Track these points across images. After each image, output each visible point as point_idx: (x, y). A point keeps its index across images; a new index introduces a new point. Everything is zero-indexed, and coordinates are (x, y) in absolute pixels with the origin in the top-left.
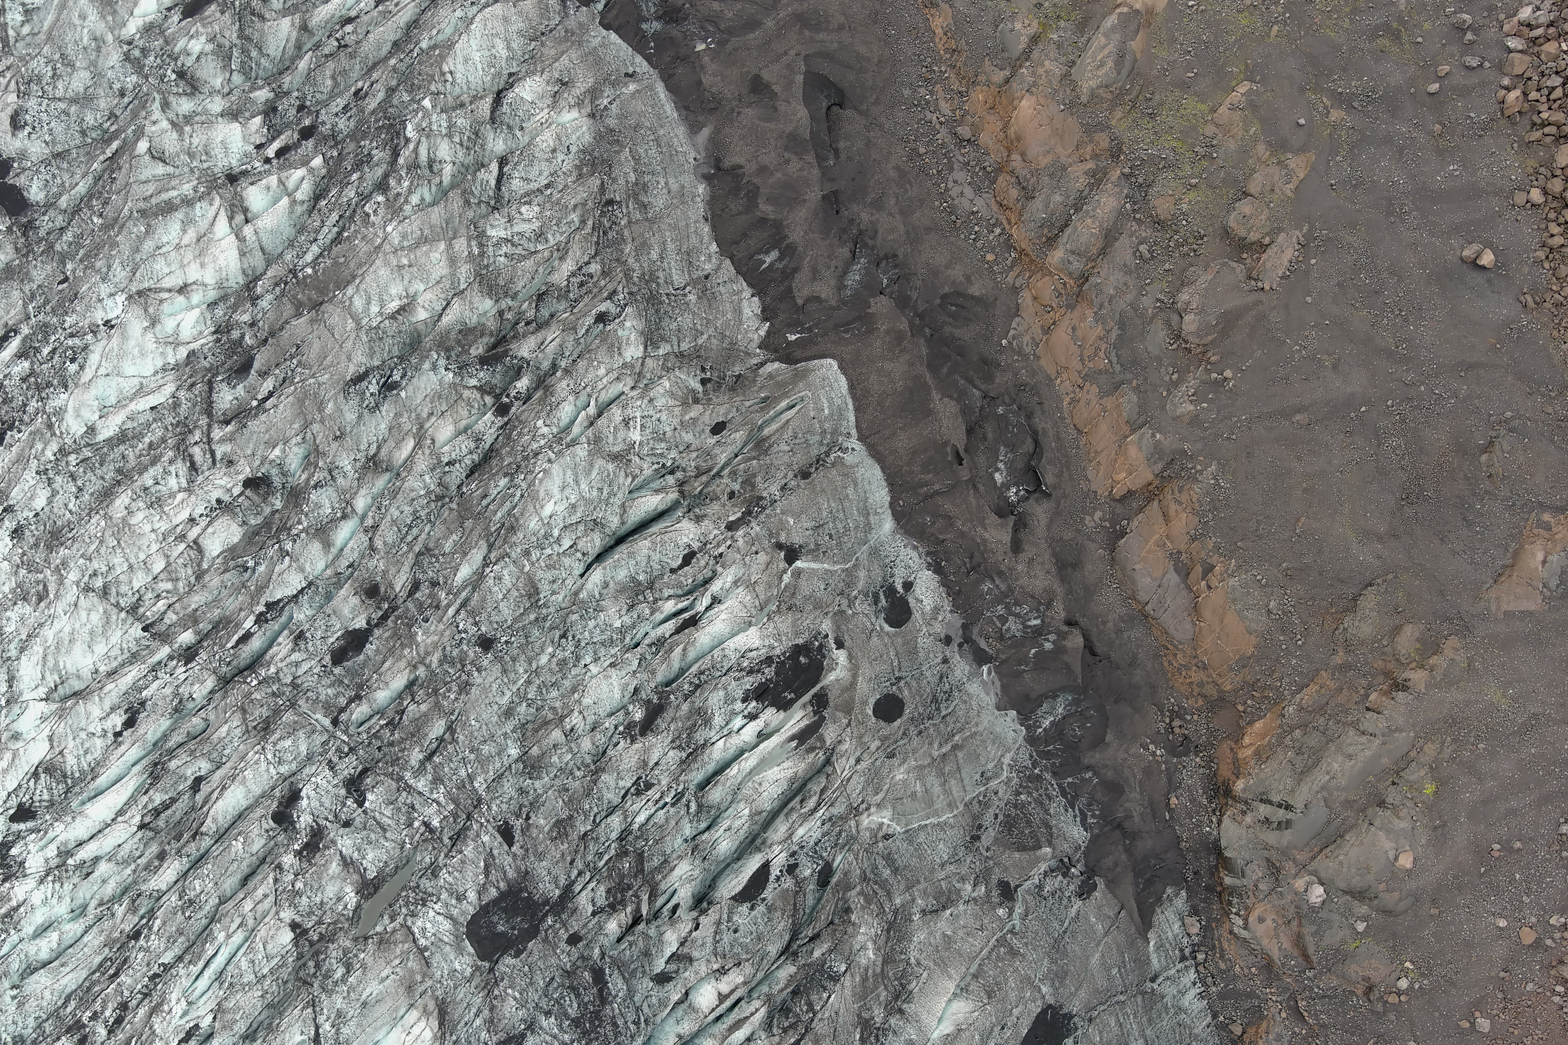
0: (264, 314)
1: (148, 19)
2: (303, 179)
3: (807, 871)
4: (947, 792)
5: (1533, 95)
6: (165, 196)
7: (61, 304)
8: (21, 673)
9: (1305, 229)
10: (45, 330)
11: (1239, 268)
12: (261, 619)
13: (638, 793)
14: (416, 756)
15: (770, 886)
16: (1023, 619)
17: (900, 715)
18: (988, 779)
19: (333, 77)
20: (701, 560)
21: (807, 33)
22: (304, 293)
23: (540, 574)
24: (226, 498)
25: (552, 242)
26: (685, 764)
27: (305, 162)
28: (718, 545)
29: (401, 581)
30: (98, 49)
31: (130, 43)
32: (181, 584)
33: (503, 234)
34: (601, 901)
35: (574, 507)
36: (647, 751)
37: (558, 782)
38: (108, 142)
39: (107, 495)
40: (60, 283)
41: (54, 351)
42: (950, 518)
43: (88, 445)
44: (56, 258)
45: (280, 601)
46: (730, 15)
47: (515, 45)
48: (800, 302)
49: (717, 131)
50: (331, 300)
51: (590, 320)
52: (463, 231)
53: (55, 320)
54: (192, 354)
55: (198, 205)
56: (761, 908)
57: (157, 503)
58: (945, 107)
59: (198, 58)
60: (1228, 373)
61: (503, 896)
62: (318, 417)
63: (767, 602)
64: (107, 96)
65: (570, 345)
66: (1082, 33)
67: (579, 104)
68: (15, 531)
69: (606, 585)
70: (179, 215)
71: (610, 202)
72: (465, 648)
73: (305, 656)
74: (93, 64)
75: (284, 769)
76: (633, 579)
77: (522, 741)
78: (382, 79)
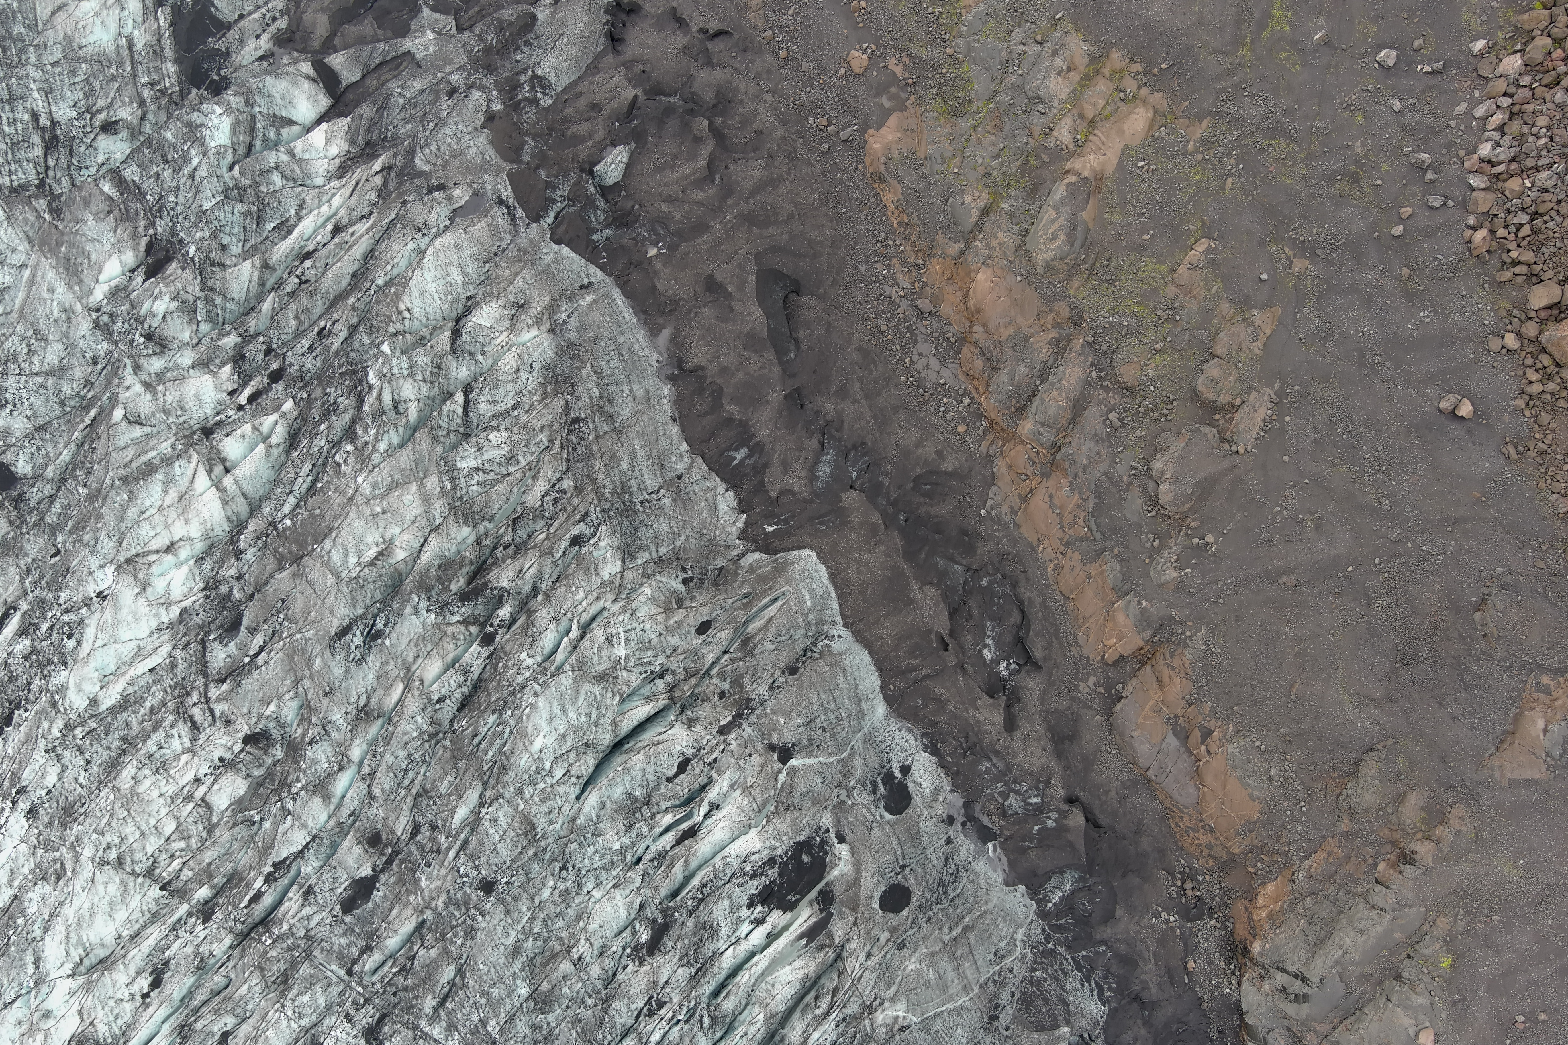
0: (250, 566)
1: (113, 284)
2: (276, 423)
4: (961, 976)
5: (1501, 232)
6: (144, 458)
7: (54, 580)
8: (46, 954)
9: (1277, 386)
10: (42, 605)
11: (1211, 433)
12: (269, 879)
13: (651, 1014)
14: (429, 1003)
16: (1023, 796)
17: (908, 904)
18: (1002, 958)
19: (297, 317)
20: (696, 768)
21: (756, 231)
22: (284, 547)
23: (535, 809)
24: (228, 756)
25: (523, 463)
26: (695, 979)
27: (276, 409)
28: (712, 751)
29: (401, 826)
30: (69, 320)
31: (98, 310)
32: (193, 842)
33: (473, 464)
35: (563, 737)
36: (655, 972)
37: (570, 1013)
38: (86, 409)
39: (113, 766)
40: (54, 556)
41: (52, 627)
42: (941, 701)
43: (92, 716)
44: (47, 530)
45: (286, 859)
46: (678, 217)
47: (469, 270)
48: (773, 495)
49: (677, 332)
50: (310, 554)
51: (565, 543)
52: (433, 468)
53: (50, 595)
54: (184, 611)
55: (177, 464)
57: (162, 767)
58: (904, 281)
59: (164, 317)
60: (1210, 538)
62: (307, 673)
63: (765, 803)
64: (81, 365)
65: (548, 568)
66: (1034, 199)
67: (538, 322)
68: (30, 811)
69: (603, 805)
70: (160, 476)
71: (576, 420)
72: (468, 891)
73: (315, 909)
74: (65, 335)
75: (305, 1022)
76: (630, 796)
77: (531, 978)
78: (343, 317)
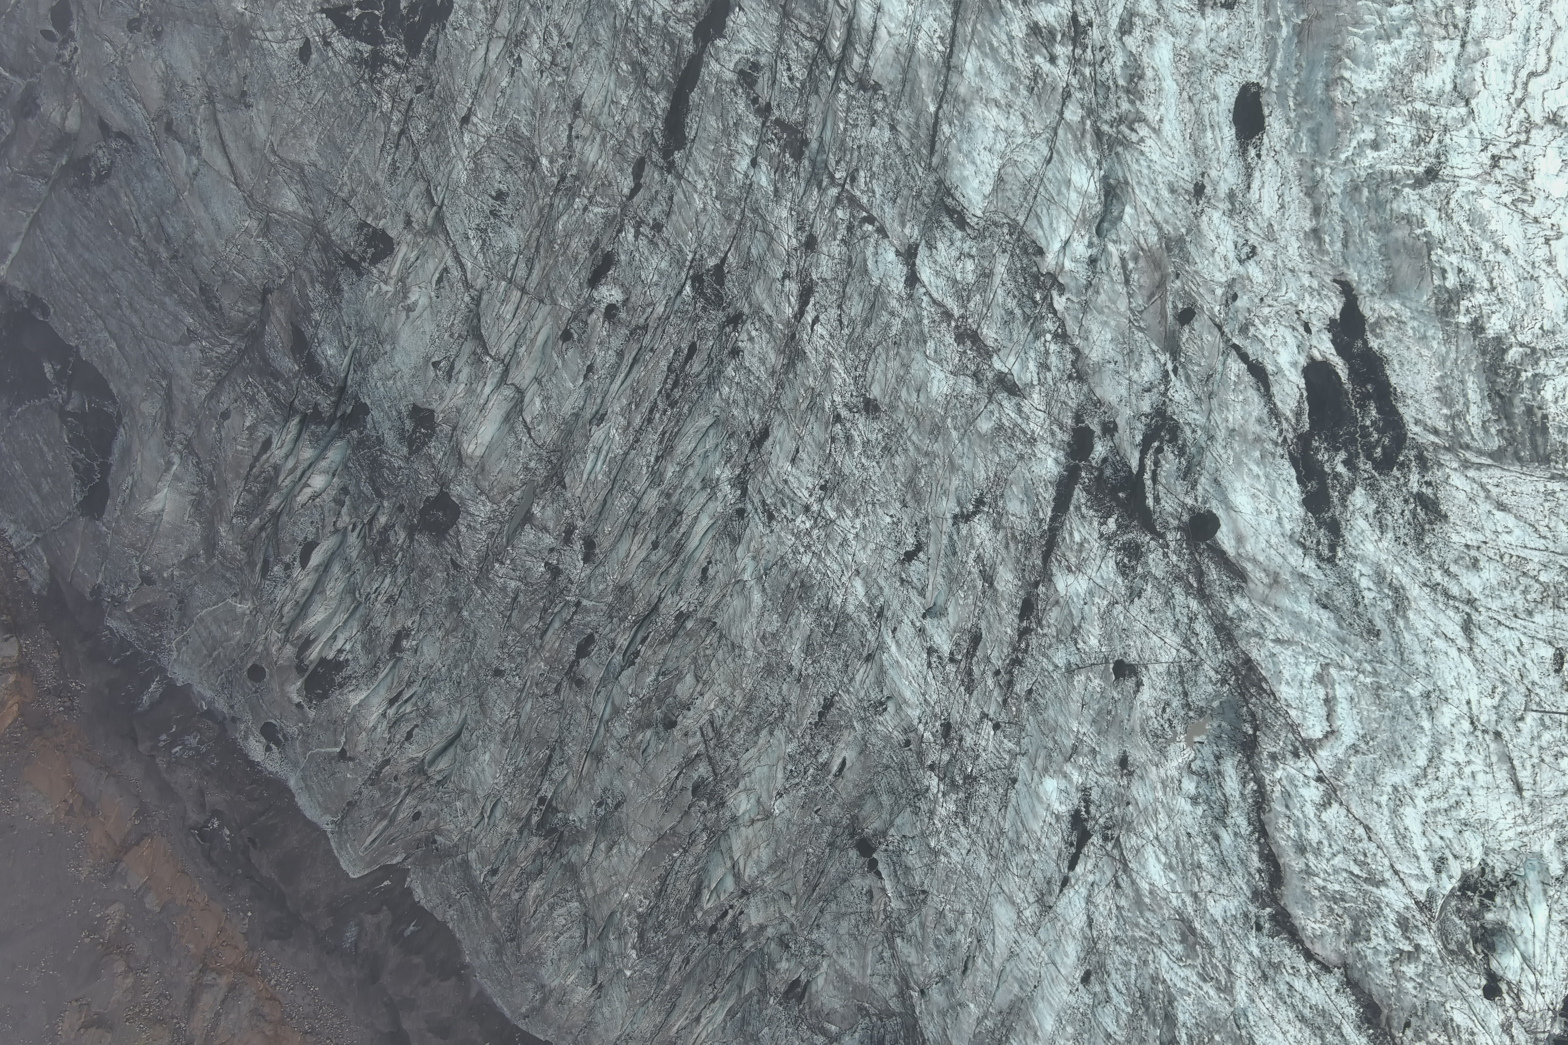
1: (818, 974)
2: (707, 903)
3: (277, 569)
4: (206, 628)
6: (776, 875)
7: (813, 799)
10: (816, 781)
11: (96, 1009)
12: (637, 654)
13: (391, 597)
14: (521, 598)
15: (298, 554)
16: (186, 748)
17: (249, 671)
18: (183, 640)
20: (400, 738)
22: (674, 842)
24: (685, 713)
25: (545, 906)
26: (369, 619)
27: (705, 913)
28: (392, 749)
30: (839, 949)
31: (823, 957)
32: (702, 654)
33: (571, 905)
34: (391, 533)
35: (476, 759)
36: (392, 624)
39: (751, 700)
40: (819, 810)
41: (806, 773)
42: (251, 801)
43: (770, 726)
44: (829, 822)
47: (600, 1017)
48: (385, 908)
49: (466, 998)
50: (652, 844)
51: (501, 869)
52: (591, 903)
53: (813, 790)
54: (736, 786)
55: (757, 874)
56: (300, 539)
57: (722, 701)
60: (87, 941)
61: (446, 531)
62: (638, 776)
63: (351, 723)
64: (827, 923)
67: (551, 991)
69: (450, 714)
70: (765, 865)
71: (512, 940)
74: (839, 939)
75: (602, 569)
76: (436, 720)
77: (463, 621)
78: (673, 976)
